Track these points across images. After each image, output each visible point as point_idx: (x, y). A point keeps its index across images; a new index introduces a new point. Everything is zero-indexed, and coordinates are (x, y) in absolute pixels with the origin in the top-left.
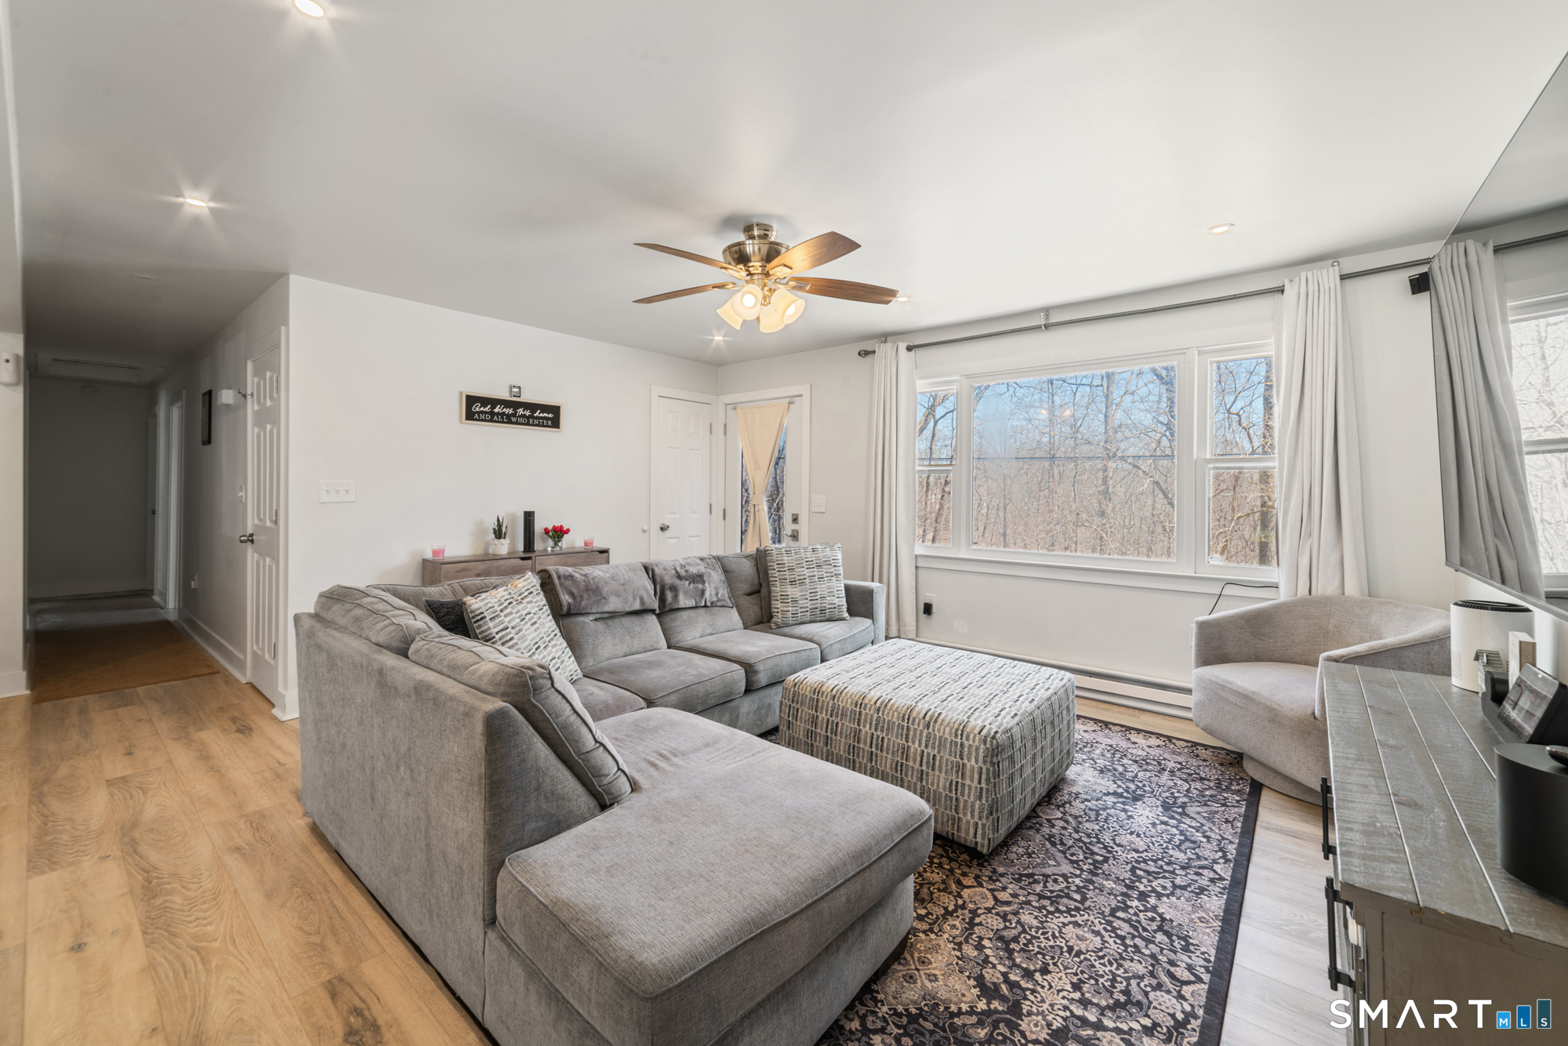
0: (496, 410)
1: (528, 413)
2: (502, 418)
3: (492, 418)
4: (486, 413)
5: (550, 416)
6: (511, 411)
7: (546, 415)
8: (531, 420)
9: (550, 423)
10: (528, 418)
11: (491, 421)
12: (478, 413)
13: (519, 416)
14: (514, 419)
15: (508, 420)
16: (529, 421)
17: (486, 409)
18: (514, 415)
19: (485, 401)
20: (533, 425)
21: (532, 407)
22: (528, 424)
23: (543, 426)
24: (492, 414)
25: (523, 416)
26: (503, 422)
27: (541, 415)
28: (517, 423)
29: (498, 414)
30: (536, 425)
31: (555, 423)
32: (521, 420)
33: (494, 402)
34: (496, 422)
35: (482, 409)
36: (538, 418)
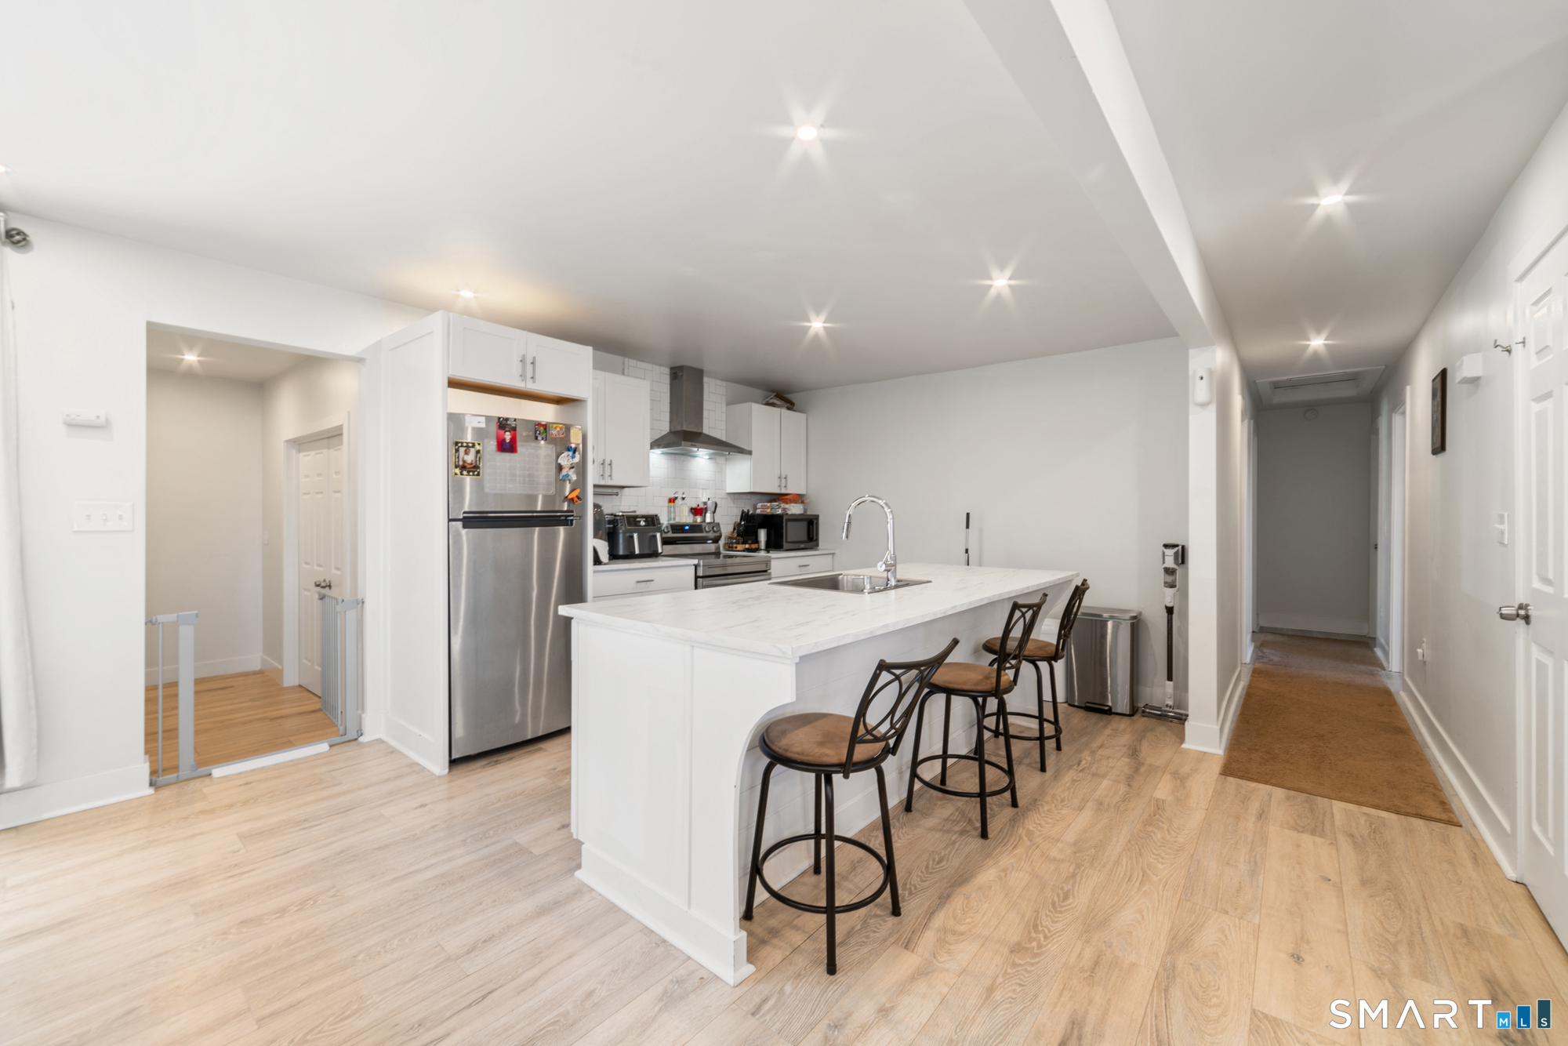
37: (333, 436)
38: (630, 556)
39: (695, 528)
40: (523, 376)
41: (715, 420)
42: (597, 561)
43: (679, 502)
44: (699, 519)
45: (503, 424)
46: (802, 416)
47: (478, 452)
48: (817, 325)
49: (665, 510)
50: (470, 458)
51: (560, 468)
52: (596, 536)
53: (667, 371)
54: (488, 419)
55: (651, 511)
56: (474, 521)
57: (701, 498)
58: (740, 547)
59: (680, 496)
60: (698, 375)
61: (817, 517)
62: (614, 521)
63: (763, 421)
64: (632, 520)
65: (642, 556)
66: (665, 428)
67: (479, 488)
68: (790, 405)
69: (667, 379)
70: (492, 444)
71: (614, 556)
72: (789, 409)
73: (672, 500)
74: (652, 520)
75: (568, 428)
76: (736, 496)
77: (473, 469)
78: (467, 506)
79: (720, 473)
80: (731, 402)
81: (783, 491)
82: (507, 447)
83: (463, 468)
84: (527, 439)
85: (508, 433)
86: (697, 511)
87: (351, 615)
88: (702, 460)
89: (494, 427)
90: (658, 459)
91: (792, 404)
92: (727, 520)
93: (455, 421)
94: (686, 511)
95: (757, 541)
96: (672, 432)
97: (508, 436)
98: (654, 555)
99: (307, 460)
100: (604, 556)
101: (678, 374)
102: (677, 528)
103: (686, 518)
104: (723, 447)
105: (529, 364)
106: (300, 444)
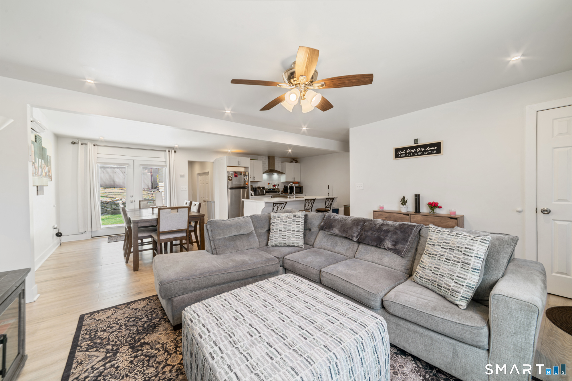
0: (407, 152)
1: (422, 150)
2: (410, 154)
3: (406, 155)
4: (403, 154)
5: (435, 148)
6: (414, 151)
7: (432, 148)
8: (425, 153)
9: (435, 152)
10: (423, 152)
11: (406, 156)
12: (400, 154)
13: (418, 152)
14: (416, 154)
15: (413, 155)
16: (423, 153)
17: (403, 152)
18: (416, 152)
19: (402, 149)
20: (426, 154)
21: (425, 146)
22: (423, 154)
23: (431, 154)
24: (406, 154)
25: (420, 151)
26: (411, 156)
27: (430, 149)
28: (417, 155)
29: (408, 153)
30: (428, 154)
31: (439, 151)
32: (420, 153)
33: (406, 149)
34: (408, 157)
35: (401, 153)
36: (428, 151)
37: (207, 173)
38: (259, 195)
39: (274, 189)
40: (238, 164)
41: (277, 167)
42: (251, 195)
43: (270, 184)
44: (275, 188)
45: (235, 172)
46: (299, 164)
47: (232, 177)
48: (290, 151)
49: (267, 186)
50: (230, 178)
51: (244, 179)
52: (251, 191)
53: (267, 157)
54: (233, 172)
55: (263, 186)
56: (231, 188)
57: (276, 183)
58: (283, 193)
59: (270, 183)
60: (273, 157)
61: (302, 187)
62: (256, 188)
63: (289, 166)
64: (259, 188)
65: (261, 195)
66: (267, 169)
67: (232, 183)
68: (297, 162)
69: (267, 159)
70: (234, 176)
71: (255, 194)
72: (296, 163)
73: (269, 184)
74: (263, 188)
75: (246, 172)
76: (283, 182)
77: (231, 180)
78: (230, 186)
79: (280, 177)
80: (282, 162)
81: (294, 181)
82: (236, 176)
83: (230, 180)
84: (239, 175)
86: (274, 186)
87: (213, 204)
88: (275, 176)
89: (234, 173)
90: (265, 176)
91: (297, 161)
92: (281, 188)
93: (228, 172)
94: (272, 186)
95: (288, 192)
96: (268, 170)
97: (236, 174)
98: (264, 195)
99: (201, 177)
100: (253, 194)
101: (269, 158)
102: (270, 189)
103: (272, 187)
104: (280, 173)
105: (239, 162)
106: (199, 174)
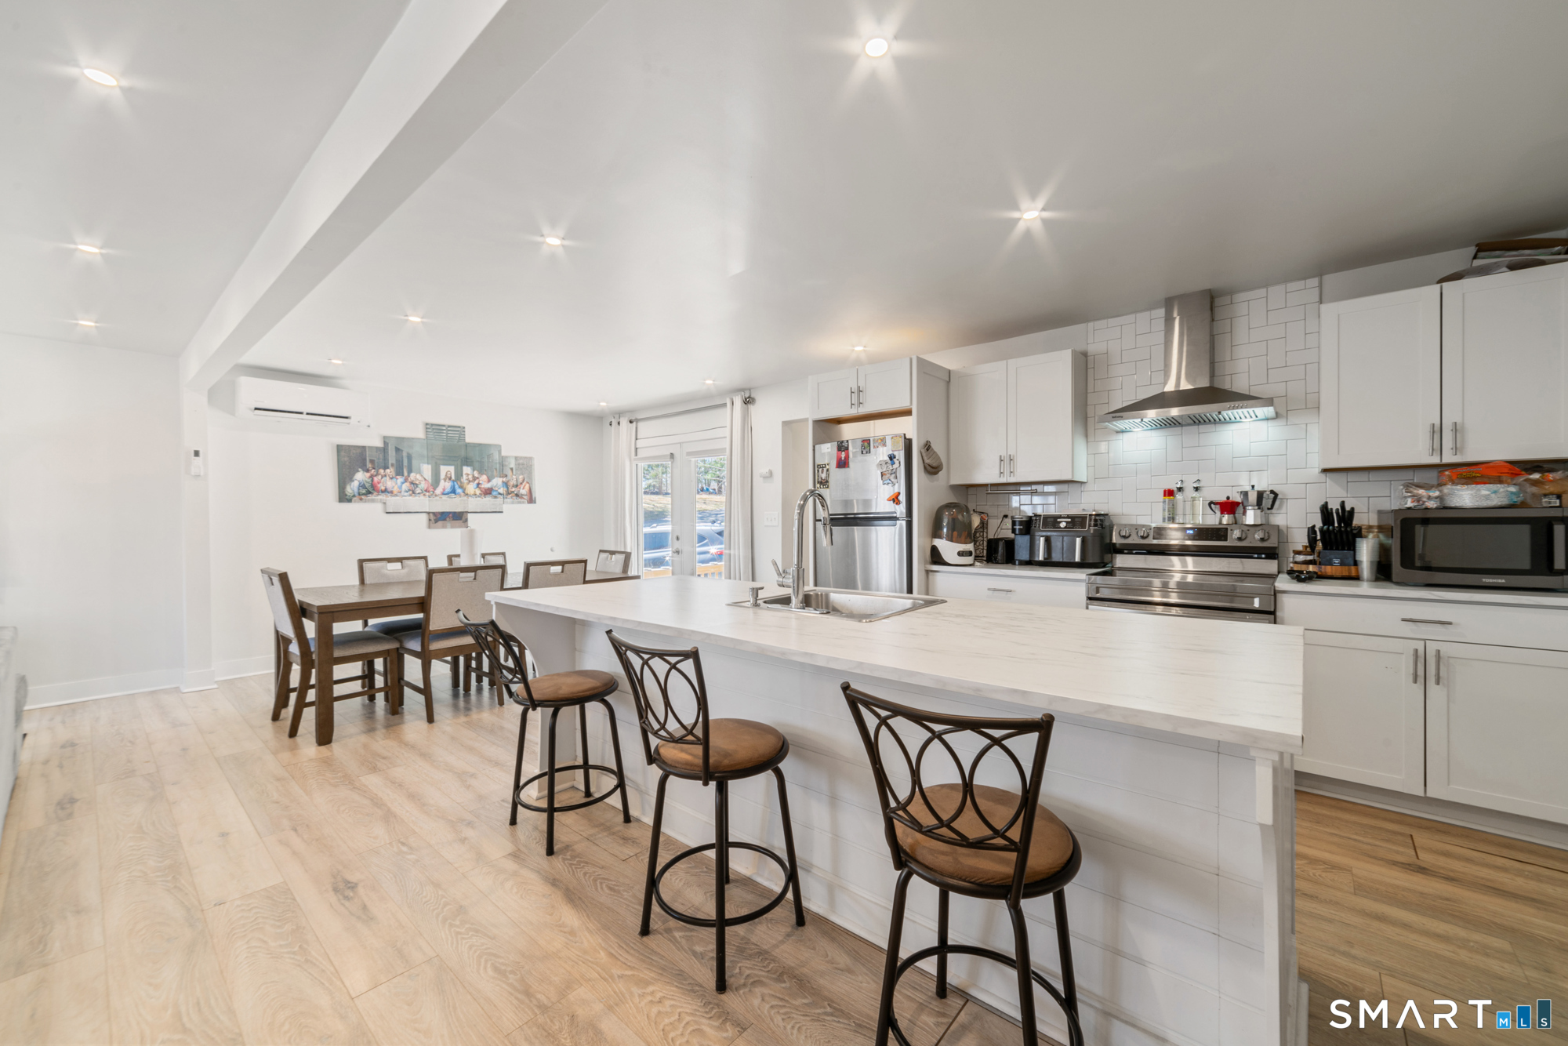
40: (855, 404)
45: (839, 446)
47: (828, 470)
50: (824, 476)
51: (882, 475)
64: (1051, 520)
70: (835, 463)
77: (826, 483)
82: (843, 463)
83: (821, 483)
84: (856, 455)
85: (843, 453)
86: (1225, 507)
89: (834, 450)
93: (817, 450)
97: (843, 455)
105: (857, 393)
